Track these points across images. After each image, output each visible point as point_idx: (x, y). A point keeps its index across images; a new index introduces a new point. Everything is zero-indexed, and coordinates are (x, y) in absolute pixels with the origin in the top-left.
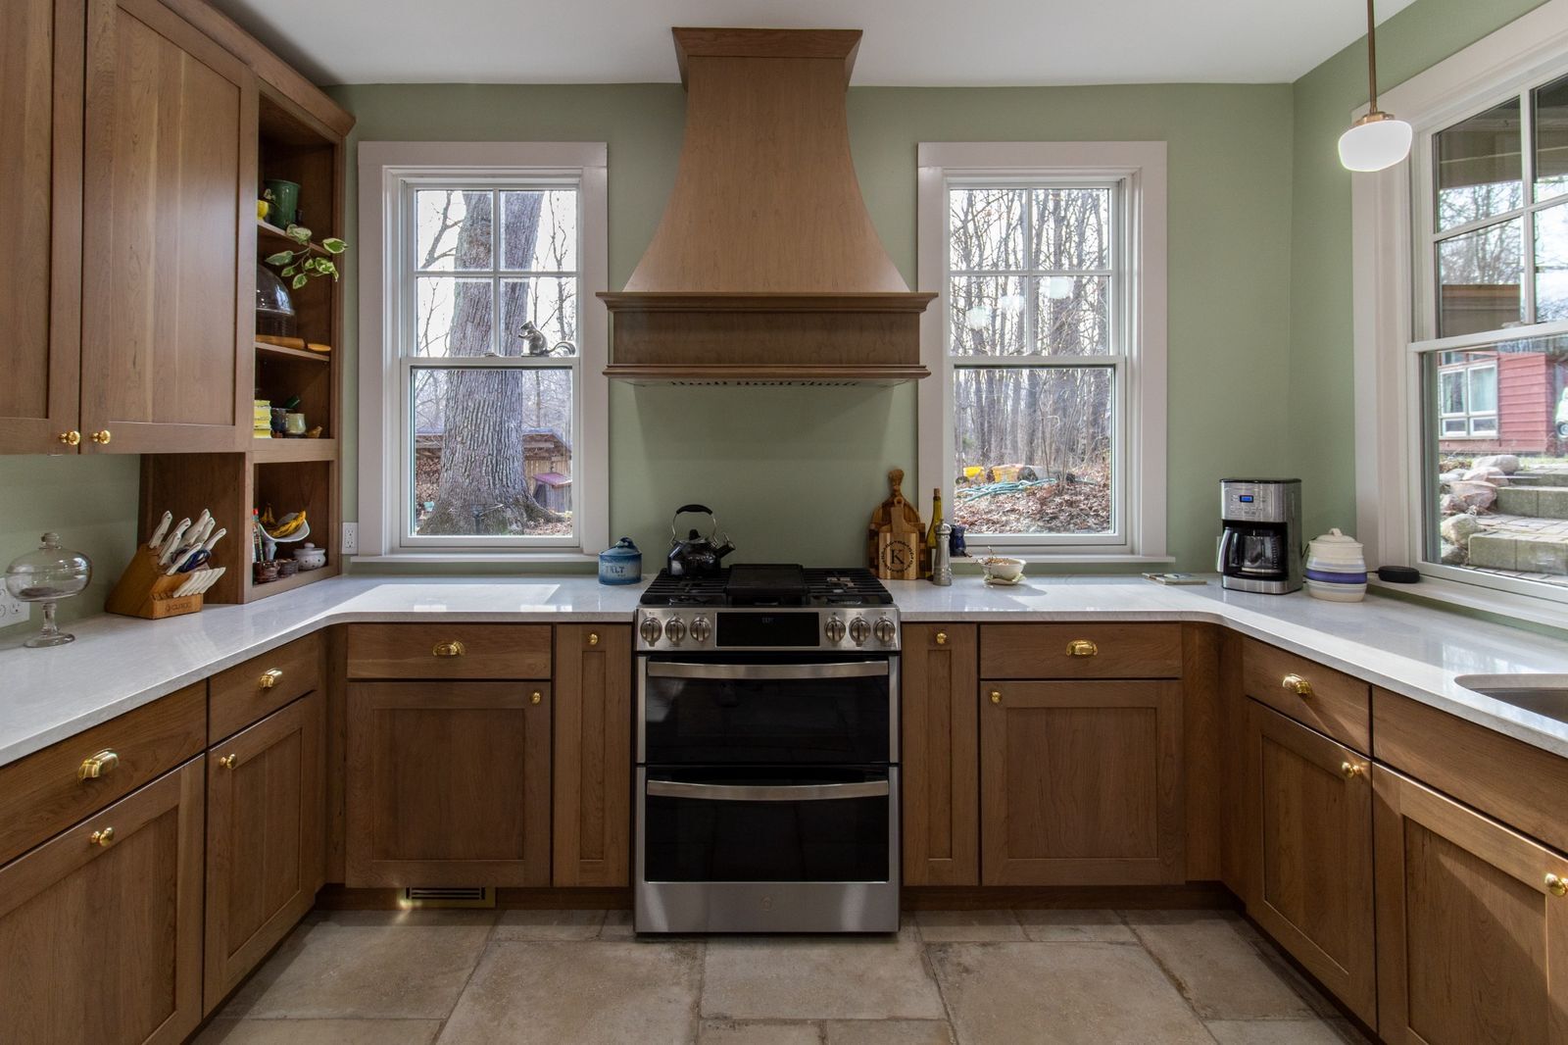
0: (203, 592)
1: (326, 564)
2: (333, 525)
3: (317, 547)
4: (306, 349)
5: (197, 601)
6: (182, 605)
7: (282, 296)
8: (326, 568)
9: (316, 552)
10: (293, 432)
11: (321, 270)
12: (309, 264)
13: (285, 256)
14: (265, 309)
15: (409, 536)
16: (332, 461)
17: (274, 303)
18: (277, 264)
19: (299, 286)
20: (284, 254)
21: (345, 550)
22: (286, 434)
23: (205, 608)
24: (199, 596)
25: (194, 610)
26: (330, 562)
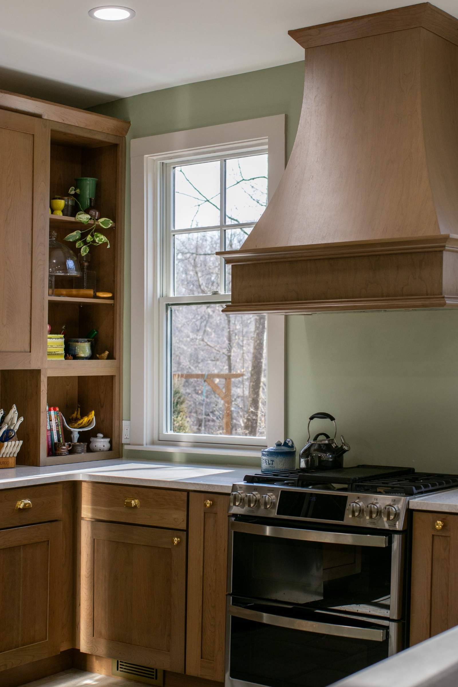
0: (15, 455)
1: (111, 449)
2: (116, 423)
3: (105, 437)
4: (95, 297)
5: (12, 461)
6: (4, 463)
7: (70, 264)
8: (110, 452)
9: (102, 440)
10: (82, 355)
11: (97, 241)
12: (89, 238)
13: (75, 235)
14: (60, 274)
15: (165, 432)
16: (115, 376)
17: (65, 269)
18: (71, 240)
19: (85, 254)
20: (75, 233)
21: (124, 441)
22: (75, 357)
23: (17, 467)
24: (13, 458)
25: (10, 466)
26: (113, 448)
